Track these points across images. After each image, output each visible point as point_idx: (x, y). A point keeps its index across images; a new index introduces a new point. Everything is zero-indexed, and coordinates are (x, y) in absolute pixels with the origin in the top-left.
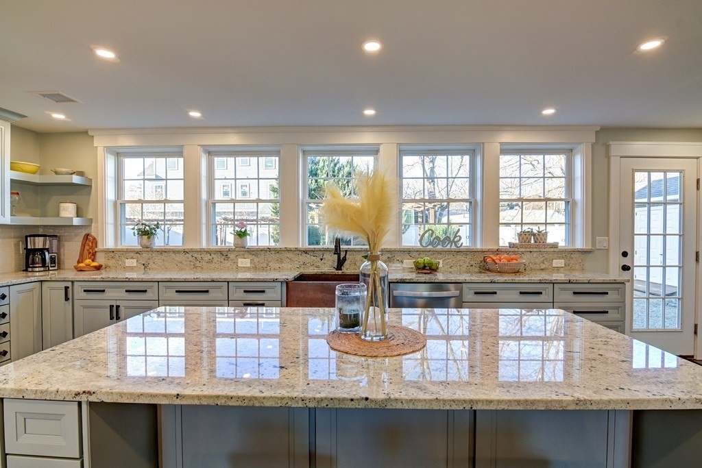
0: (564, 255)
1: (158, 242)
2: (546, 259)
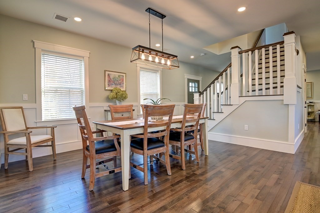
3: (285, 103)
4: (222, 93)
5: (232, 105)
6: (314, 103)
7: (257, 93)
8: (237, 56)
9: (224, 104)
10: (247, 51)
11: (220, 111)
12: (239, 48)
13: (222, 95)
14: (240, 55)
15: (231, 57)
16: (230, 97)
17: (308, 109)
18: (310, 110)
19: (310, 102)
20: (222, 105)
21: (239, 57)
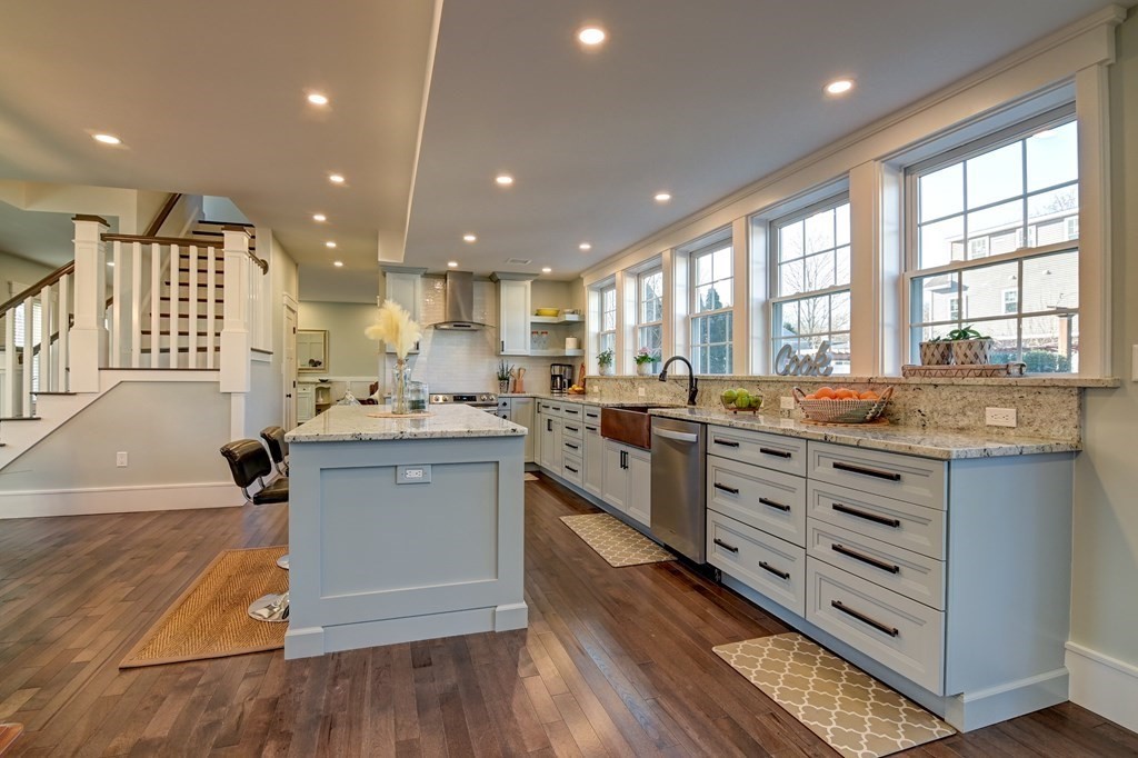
0: (1016, 395)
1: (612, 370)
2: (970, 404)
3: (222, 391)
4: (36, 350)
5: (74, 394)
6: (330, 383)
7: (155, 358)
8: (96, 246)
9: (45, 391)
10: (128, 239)
11: (26, 414)
12: (103, 222)
13: (36, 358)
14: (104, 243)
15: (74, 244)
16: (68, 369)
17: (317, 397)
18: (321, 401)
19: (323, 381)
20: (36, 394)
21: (103, 249)
